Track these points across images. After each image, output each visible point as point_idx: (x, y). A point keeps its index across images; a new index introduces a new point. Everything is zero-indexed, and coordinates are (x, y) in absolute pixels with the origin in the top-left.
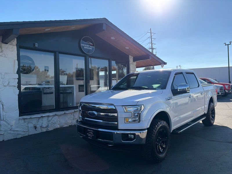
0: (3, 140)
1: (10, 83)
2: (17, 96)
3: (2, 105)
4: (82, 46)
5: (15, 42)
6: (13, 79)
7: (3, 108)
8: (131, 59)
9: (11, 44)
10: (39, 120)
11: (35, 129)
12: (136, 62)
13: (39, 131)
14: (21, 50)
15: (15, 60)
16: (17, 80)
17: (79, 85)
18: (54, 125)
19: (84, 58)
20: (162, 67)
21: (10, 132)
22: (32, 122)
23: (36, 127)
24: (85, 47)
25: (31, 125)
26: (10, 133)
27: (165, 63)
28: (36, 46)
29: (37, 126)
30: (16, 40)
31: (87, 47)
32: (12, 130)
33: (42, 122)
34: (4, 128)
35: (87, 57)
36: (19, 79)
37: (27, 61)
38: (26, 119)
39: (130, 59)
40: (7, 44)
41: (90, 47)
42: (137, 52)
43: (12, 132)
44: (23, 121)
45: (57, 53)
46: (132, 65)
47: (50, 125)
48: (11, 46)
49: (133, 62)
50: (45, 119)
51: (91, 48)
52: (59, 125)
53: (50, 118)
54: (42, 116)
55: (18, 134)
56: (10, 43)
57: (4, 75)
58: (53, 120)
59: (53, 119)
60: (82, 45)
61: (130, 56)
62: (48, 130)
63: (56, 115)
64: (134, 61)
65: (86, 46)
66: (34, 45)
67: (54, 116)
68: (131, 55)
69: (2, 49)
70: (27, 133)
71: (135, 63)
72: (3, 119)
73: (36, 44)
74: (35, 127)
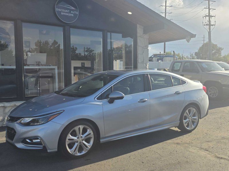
4: (58, 11)
8: (140, 31)
17: (74, 67)
20: (188, 41)
27: (194, 36)
31: (67, 13)
35: (67, 27)
39: (138, 29)
41: (70, 13)
45: (19, 21)
46: (142, 39)
49: (144, 34)
51: (72, 13)
53: (6, 110)
61: (138, 25)
63: (15, 106)
64: (145, 32)
65: (64, 12)
67: (12, 107)
68: (140, 24)
71: (147, 36)
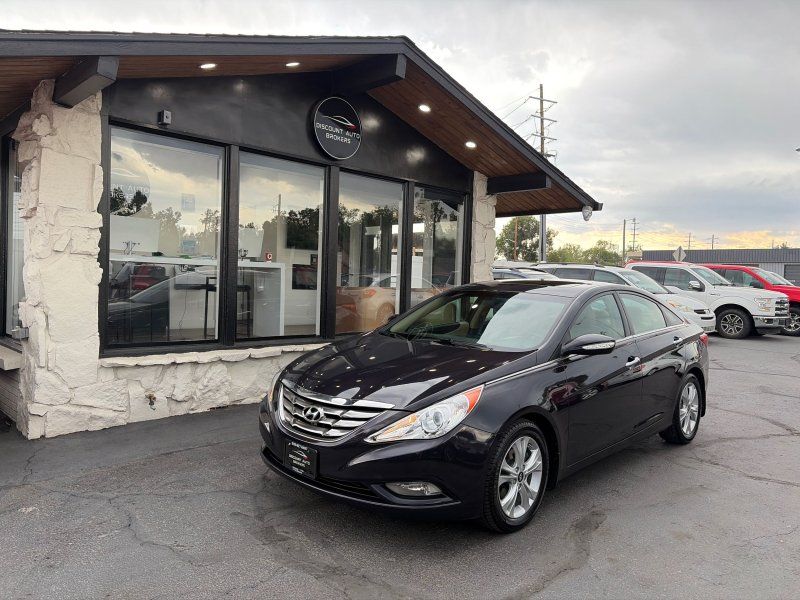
0: (43, 437)
1: (74, 243)
2: (96, 290)
3: (43, 317)
4: (320, 130)
5: (97, 102)
6: (86, 231)
7: (47, 325)
8: (480, 185)
9: (83, 110)
10: (162, 374)
11: (152, 403)
12: (494, 197)
13: (162, 410)
14: (114, 131)
15: (94, 166)
16: (98, 235)
17: (294, 265)
18: (210, 393)
19: (321, 171)
20: (586, 219)
21: (66, 408)
22: (139, 379)
23: (155, 398)
24: (328, 136)
25: (137, 391)
26: (68, 414)
27: (596, 206)
28: (165, 121)
29: (155, 395)
30: (99, 95)
31: (334, 134)
32: (73, 402)
33: (173, 382)
34: (46, 395)
35: (334, 170)
36: (105, 231)
37: (123, 172)
38: (123, 367)
39: (475, 183)
40: (69, 106)
41: (344, 135)
42: (504, 162)
43: (73, 410)
44: (110, 375)
45: (235, 150)
46: (483, 205)
47: (199, 394)
48: (83, 117)
49: (487, 194)
50: (184, 373)
51: (348, 137)
52: (227, 397)
53: (200, 371)
54: (174, 364)
55: (93, 418)
56: (79, 105)
57: (56, 214)
58: (211, 379)
59: (209, 375)
60: (318, 125)
61: (476, 173)
62: (192, 412)
63: (221, 360)
64: (490, 191)
66: (160, 116)
67: (212, 363)
68: (481, 172)
69: (51, 124)
70: (124, 415)
71: (492, 201)
72: (47, 362)
73: (167, 113)
74: (151, 400)
